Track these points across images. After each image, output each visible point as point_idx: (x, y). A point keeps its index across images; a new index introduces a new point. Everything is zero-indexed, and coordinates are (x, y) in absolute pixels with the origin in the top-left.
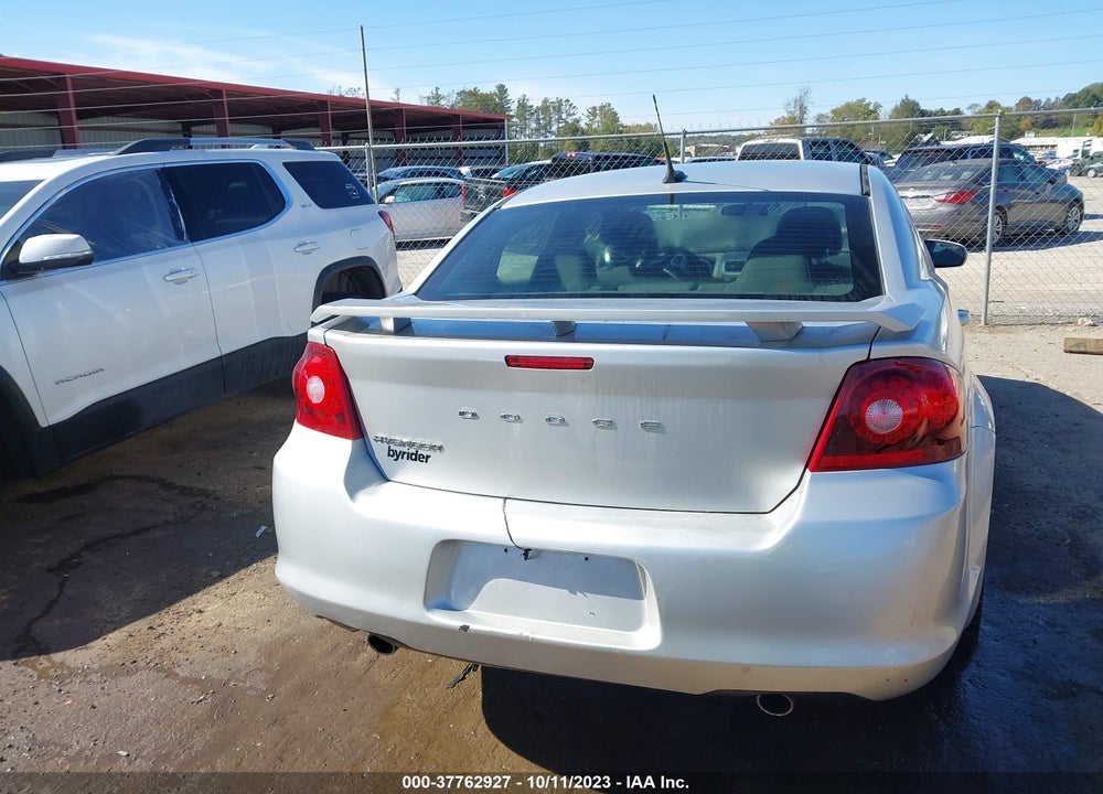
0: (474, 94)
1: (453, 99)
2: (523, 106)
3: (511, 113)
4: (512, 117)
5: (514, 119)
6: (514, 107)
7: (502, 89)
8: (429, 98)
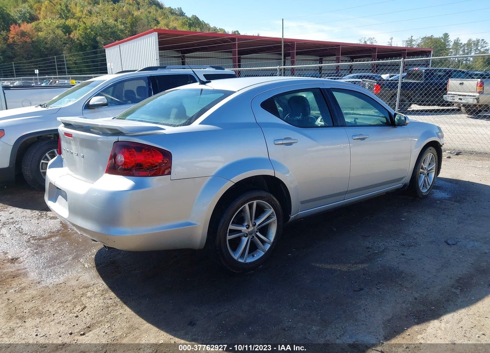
0: (430, 38)
1: (419, 41)
2: (456, 43)
3: (450, 47)
4: (450, 49)
5: (451, 50)
6: (452, 44)
7: (446, 35)
8: (407, 41)
